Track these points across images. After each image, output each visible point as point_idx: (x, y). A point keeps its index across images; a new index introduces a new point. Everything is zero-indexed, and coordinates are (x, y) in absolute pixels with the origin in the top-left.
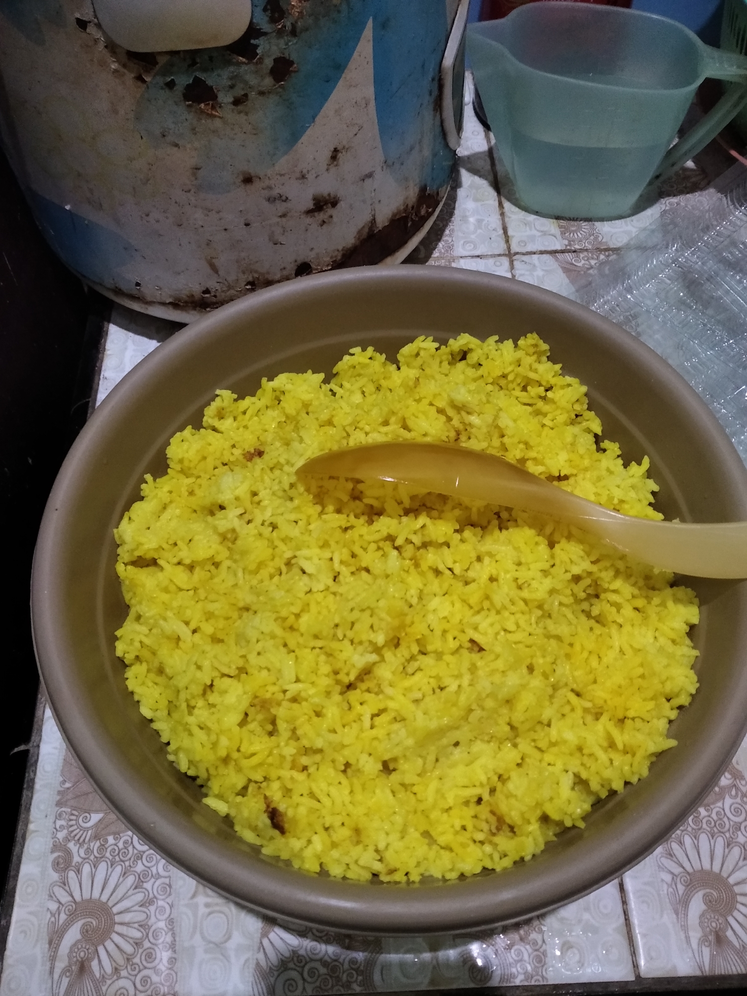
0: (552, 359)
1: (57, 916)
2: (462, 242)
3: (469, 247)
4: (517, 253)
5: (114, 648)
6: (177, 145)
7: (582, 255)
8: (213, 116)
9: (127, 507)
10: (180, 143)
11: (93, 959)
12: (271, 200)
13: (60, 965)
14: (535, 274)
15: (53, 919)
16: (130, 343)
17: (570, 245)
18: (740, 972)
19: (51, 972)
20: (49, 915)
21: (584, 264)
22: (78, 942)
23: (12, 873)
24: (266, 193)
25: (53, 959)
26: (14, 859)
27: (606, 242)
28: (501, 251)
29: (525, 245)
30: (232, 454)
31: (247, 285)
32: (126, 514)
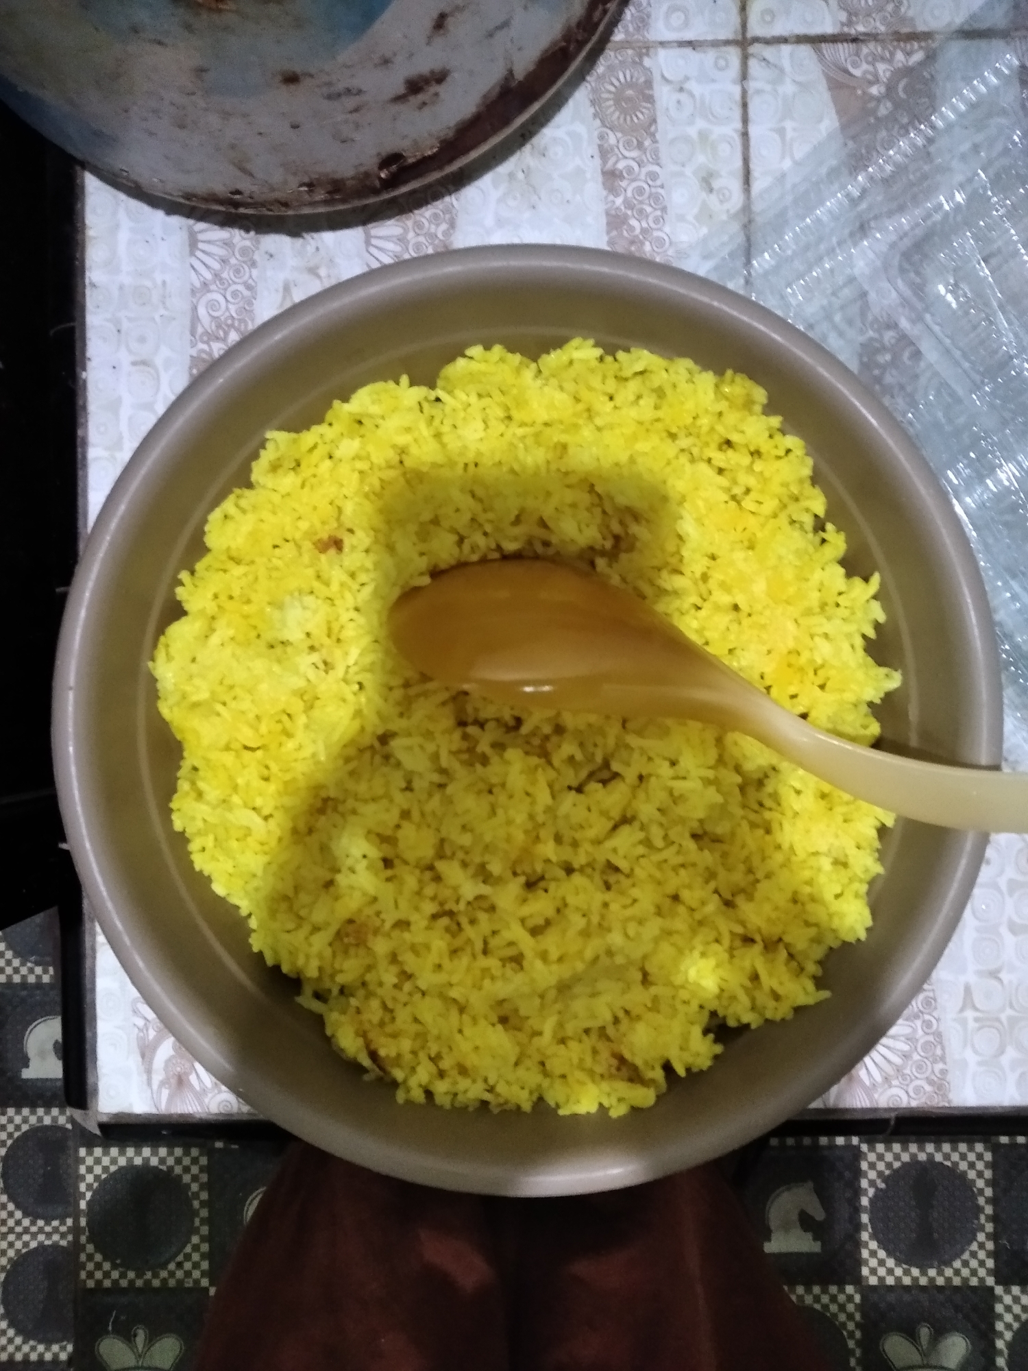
0: (769, 410)
1: (145, 1031)
2: (665, 8)
3: (676, 20)
4: (756, 40)
5: (170, 822)
6: (160, 43)
7: (865, 50)
8: (220, 11)
9: (161, 630)
10: (166, 41)
11: (191, 1073)
12: (333, 97)
13: (157, 1078)
14: (781, 89)
15: (142, 1034)
16: (122, 215)
17: (850, 23)
18: (864, 1106)
19: (149, 1083)
20: (136, 1030)
21: (865, 72)
22: (173, 1057)
23: (88, 986)
24: (325, 90)
25: (149, 1072)
26: (88, 972)
27: (912, 19)
28: (731, 36)
29: (772, 21)
30: (297, 528)
31: (301, 185)
32: (162, 639)
